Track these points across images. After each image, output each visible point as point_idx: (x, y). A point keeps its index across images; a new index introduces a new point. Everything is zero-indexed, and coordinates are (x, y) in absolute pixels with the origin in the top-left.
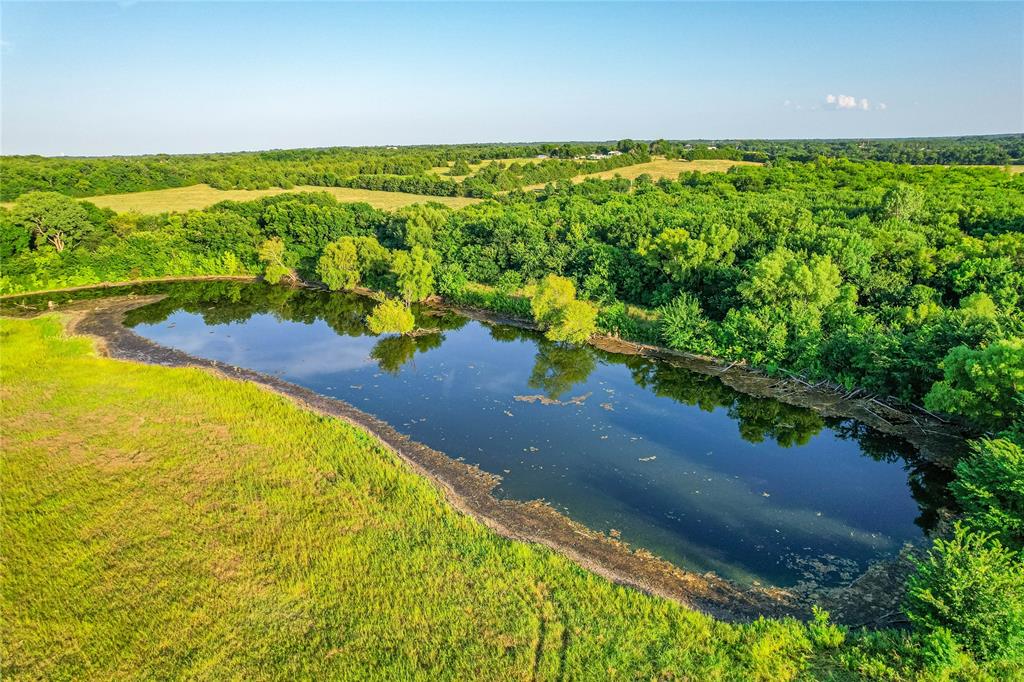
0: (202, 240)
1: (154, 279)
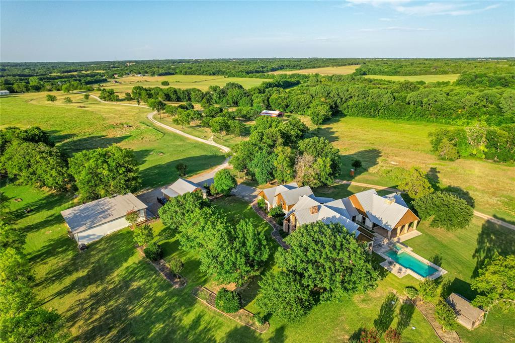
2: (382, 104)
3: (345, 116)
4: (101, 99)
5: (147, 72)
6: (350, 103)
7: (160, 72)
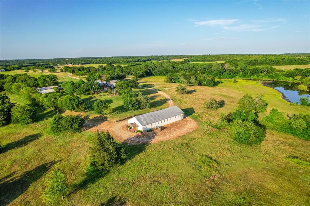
0: (288, 75)
1: (277, 80)
2: (169, 70)
3: (154, 75)
4: (49, 71)
5: (75, 63)
6: (156, 70)
7: (82, 63)
